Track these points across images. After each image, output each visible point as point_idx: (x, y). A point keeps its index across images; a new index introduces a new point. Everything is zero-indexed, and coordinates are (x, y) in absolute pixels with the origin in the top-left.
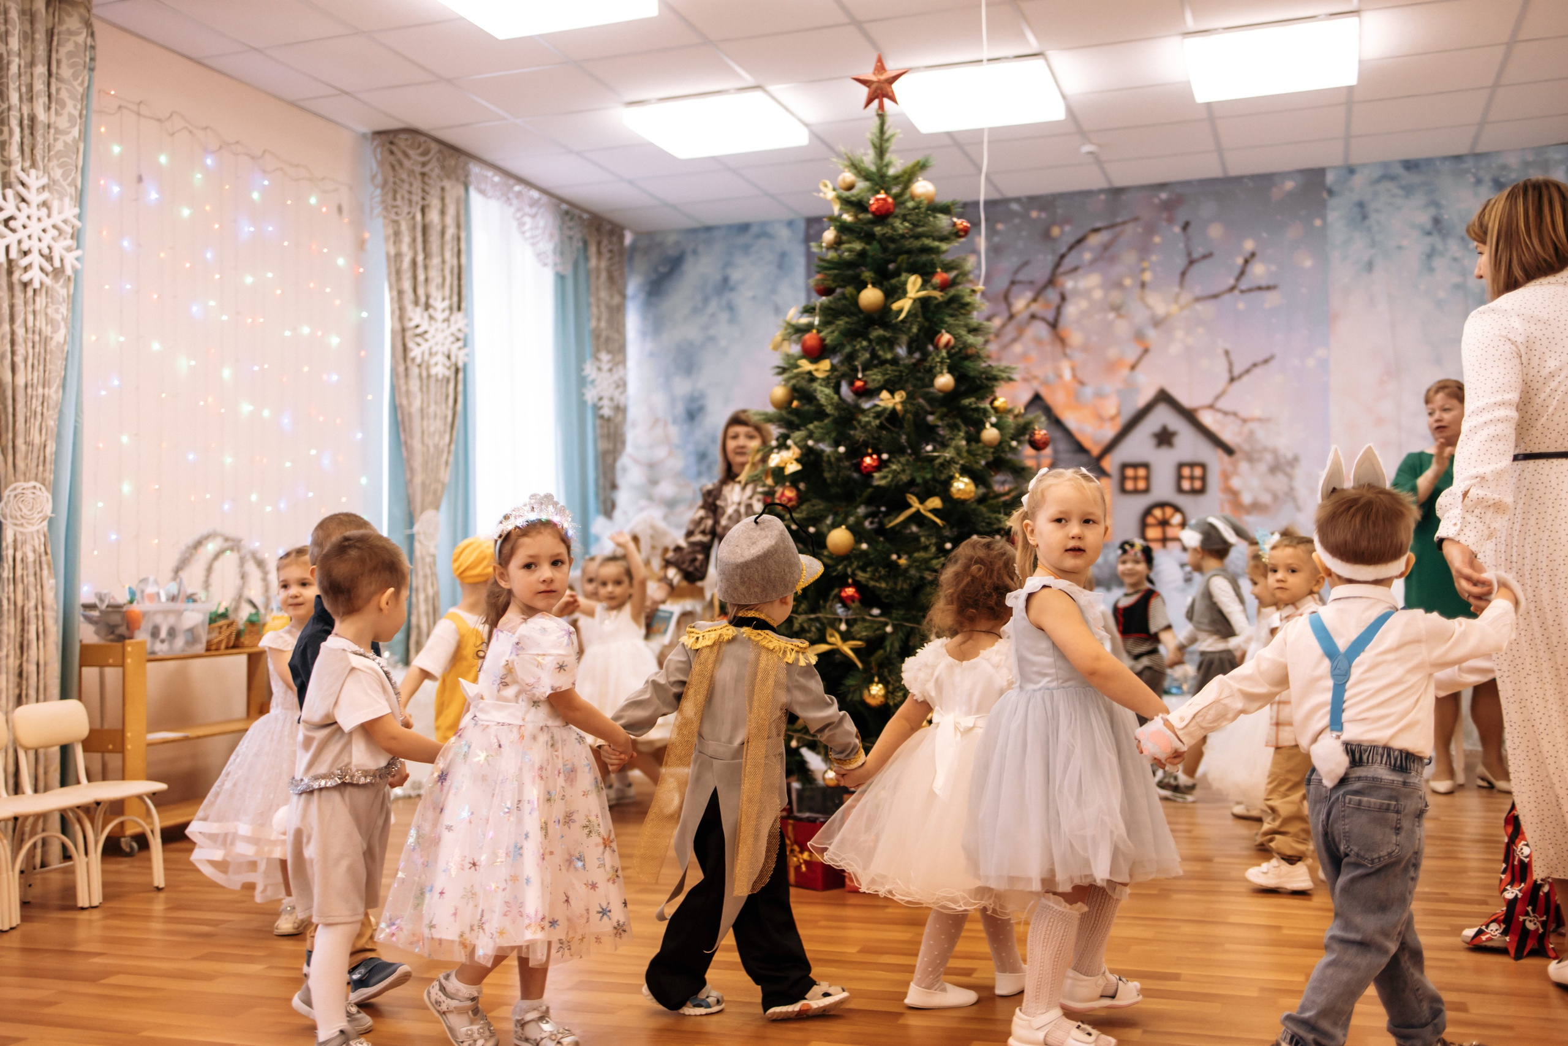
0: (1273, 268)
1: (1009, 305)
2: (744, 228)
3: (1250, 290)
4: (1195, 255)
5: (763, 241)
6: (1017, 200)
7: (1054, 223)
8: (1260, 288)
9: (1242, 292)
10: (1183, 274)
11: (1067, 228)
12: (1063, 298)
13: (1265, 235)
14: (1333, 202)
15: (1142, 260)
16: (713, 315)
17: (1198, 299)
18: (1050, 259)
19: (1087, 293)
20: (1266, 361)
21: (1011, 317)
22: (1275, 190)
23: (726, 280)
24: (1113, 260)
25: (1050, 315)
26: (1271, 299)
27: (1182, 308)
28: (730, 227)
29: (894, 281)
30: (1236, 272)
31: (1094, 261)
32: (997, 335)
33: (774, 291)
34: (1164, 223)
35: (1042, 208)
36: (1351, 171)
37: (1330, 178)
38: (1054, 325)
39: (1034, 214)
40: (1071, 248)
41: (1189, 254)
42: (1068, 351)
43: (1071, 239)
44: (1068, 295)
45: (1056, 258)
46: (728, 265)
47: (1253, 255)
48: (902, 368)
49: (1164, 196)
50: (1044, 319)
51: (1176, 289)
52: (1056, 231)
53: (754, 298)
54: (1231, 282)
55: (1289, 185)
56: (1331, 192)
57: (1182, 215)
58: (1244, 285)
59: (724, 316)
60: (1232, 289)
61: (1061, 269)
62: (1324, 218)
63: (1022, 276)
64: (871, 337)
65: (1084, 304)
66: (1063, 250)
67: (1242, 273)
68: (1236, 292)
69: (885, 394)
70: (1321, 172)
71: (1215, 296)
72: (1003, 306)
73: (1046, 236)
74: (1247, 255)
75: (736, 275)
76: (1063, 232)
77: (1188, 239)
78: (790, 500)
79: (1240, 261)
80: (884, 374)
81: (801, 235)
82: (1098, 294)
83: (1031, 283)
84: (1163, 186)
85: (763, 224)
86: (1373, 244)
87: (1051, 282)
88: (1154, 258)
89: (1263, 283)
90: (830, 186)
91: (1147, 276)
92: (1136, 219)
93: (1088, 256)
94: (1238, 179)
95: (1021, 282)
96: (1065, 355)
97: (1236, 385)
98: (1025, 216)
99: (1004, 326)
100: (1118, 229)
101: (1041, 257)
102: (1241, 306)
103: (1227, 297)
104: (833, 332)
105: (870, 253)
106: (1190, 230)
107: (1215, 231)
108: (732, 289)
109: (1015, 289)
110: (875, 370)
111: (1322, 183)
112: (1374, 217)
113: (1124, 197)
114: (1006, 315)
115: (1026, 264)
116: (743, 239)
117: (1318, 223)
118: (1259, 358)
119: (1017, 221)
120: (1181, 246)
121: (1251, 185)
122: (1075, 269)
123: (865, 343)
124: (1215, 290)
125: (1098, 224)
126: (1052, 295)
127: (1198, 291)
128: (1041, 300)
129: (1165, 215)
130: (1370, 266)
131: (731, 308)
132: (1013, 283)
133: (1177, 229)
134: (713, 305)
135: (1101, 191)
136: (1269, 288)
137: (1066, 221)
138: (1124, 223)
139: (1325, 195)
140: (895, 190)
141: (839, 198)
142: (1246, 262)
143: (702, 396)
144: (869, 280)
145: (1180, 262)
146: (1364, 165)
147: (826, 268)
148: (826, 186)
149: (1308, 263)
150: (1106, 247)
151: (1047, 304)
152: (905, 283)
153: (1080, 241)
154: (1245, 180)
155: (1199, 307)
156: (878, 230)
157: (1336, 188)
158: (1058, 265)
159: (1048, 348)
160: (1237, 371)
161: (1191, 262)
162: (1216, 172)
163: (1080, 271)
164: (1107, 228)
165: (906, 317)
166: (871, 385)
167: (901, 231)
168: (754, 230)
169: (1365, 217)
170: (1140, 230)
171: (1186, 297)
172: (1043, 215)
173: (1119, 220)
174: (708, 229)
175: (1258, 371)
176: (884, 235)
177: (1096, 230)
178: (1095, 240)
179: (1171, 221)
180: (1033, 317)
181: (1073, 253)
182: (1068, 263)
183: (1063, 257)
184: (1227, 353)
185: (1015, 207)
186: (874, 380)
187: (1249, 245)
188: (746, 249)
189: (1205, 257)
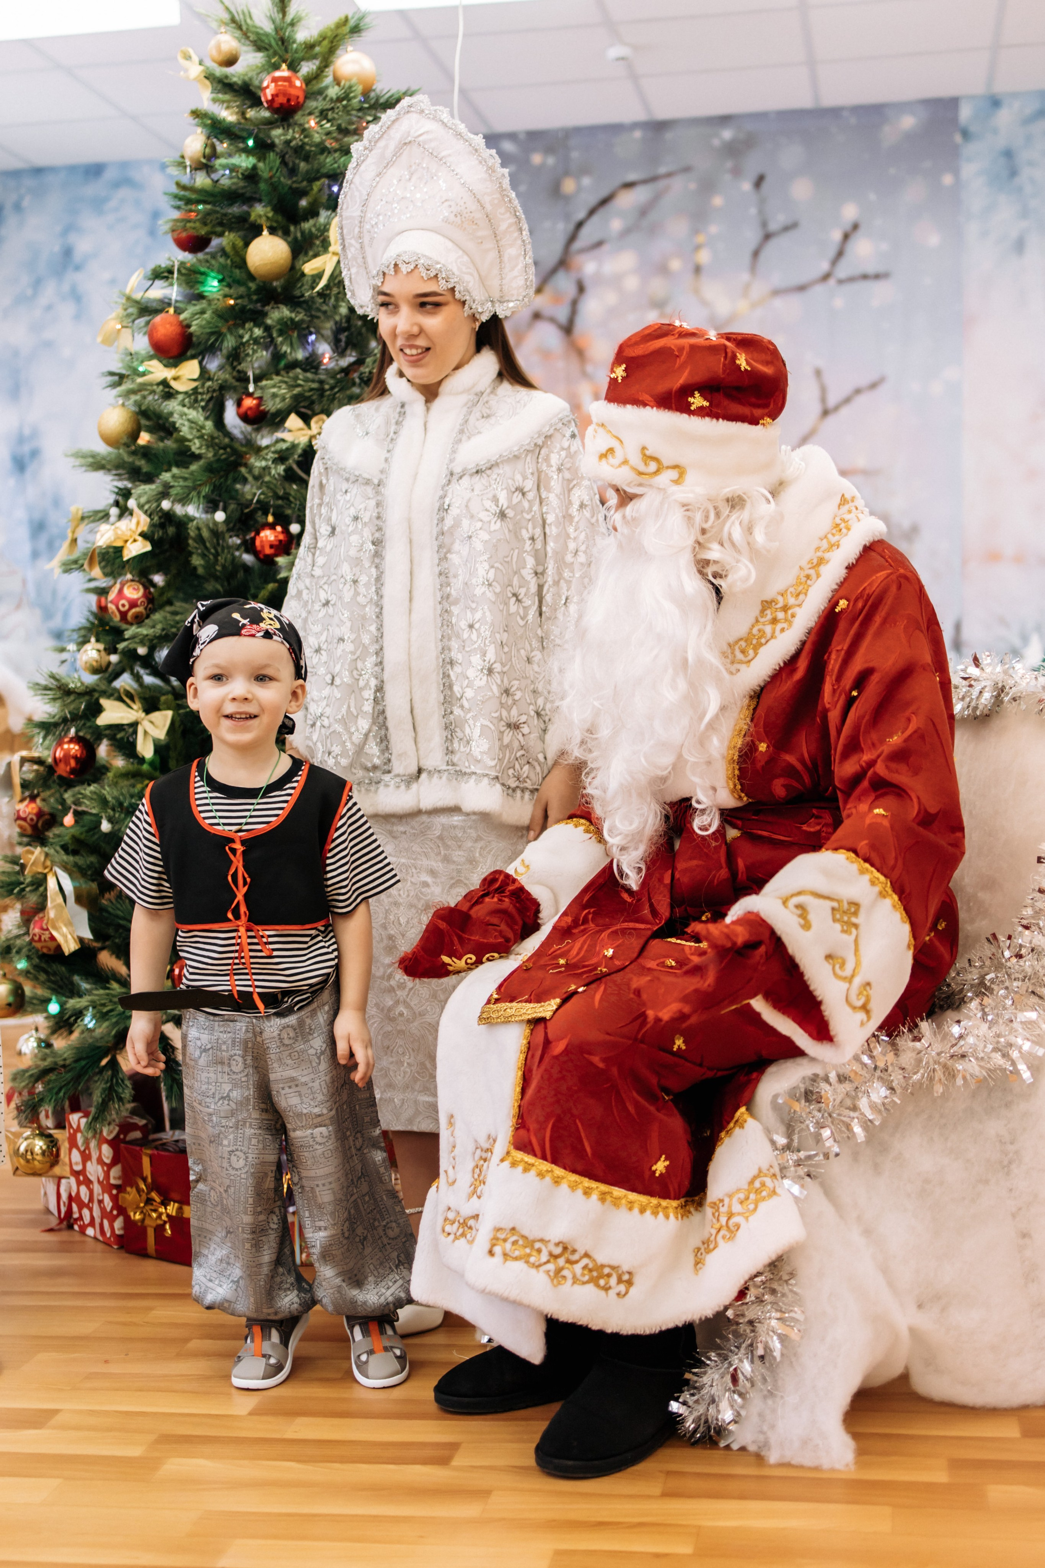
0: (884, 247)
2: (95, 170)
3: (851, 279)
4: (773, 226)
5: (124, 193)
6: (512, 136)
7: (567, 173)
8: (865, 277)
9: (841, 282)
10: (756, 254)
11: (586, 181)
12: (581, 288)
13: (872, 197)
14: (970, 149)
15: (696, 231)
16: (49, 308)
17: (777, 292)
18: (562, 229)
19: (616, 281)
20: (873, 386)
22: (887, 129)
23: (68, 252)
24: (654, 230)
25: (562, 315)
26: (880, 291)
27: (754, 306)
28: (72, 169)
29: (307, 226)
30: (832, 252)
31: (626, 232)
34: (728, 177)
35: (549, 150)
36: (995, 102)
37: (965, 113)
38: (568, 329)
39: (537, 159)
40: (592, 212)
41: (764, 224)
42: (589, 368)
43: (592, 199)
44: (587, 283)
45: (571, 227)
46: (69, 229)
47: (855, 227)
48: (323, 377)
49: (727, 134)
50: (552, 320)
51: (745, 276)
52: (569, 186)
54: (825, 266)
55: (908, 122)
56: (966, 134)
57: (753, 164)
58: (843, 270)
59: (67, 310)
60: (826, 277)
61: (577, 245)
62: (956, 173)
64: (269, 322)
65: (611, 298)
66: (581, 215)
67: (840, 254)
68: (832, 282)
69: (293, 421)
70: (953, 103)
71: (802, 288)
73: (555, 191)
74: (848, 227)
75: (83, 246)
76: (579, 189)
77: (762, 202)
78: (133, 604)
79: (837, 236)
80: (291, 387)
82: (632, 283)
84: (725, 120)
85: (124, 165)
86: (1025, 213)
87: (563, 263)
88: (713, 229)
89: (871, 269)
90: (196, 59)
91: (704, 257)
92: (687, 169)
93: (616, 225)
94: (835, 112)
96: (585, 374)
97: (831, 420)
98: (523, 161)
100: (661, 184)
101: (547, 224)
102: (839, 303)
103: (819, 289)
104: (203, 312)
105: (266, 175)
106: (765, 185)
107: (803, 189)
108: (78, 268)
110: (277, 379)
111: (954, 120)
112: (1026, 173)
113: (669, 136)
116: (92, 189)
117: (948, 180)
118: (864, 381)
120: (753, 211)
121: (853, 121)
122: (599, 244)
123: (258, 332)
124: (803, 279)
125: (631, 177)
126: (564, 283)
127: (778, 279)
128: (548, 290)
129: (729, 164)
130: (1019, 246)
131: (76, 296)
133: (747, 186)
134: (49, 292)
135: (635, 125)
136: (877, 277)
137: (584, 170)
138: (669, 175)
139: (958, 138)
140: (307, 68)
141: (209, 76)
142: (846, 237)
143: (35, 434)
144: (263, 221)
145: (751, 236)
146: (1015, 95)
147: (188, 202)
148: (188, 57)
149: (934, 240)
150: (644, 211)
151: (557, 299)
152: (325, 229)
153: (604, 202)
154: (845, 114)
155: (778, 303)
156: (278, 135)
157: (972, 129)
158: (573, 238)
159: (560, 364)
160: (832, 400)
161: (768, 237)
162: (803, 100)
163: (606, 248)
164: (645, 182)
165: (327, 287)
166: (271, 406)
167: (317, 138)
168: (109, 175)
169: (1013, 173)
170: (693, 186)
171: (759, 289)
172: (551, 161)
173: (662, 170)
174: (38, 171)
175: (861, 400)
176: (288, 143)
177: (629, 185)
178: (627, 200)
179: (737, 172)
180: (537, 316)
181: (595, 218)
182: (587, 235)
183: (580, 225)
184: (818, 373)
185: (508, 146)
186: (274, 396)
187: (850, 212)
188: (98, 205)
189: (787, 228)
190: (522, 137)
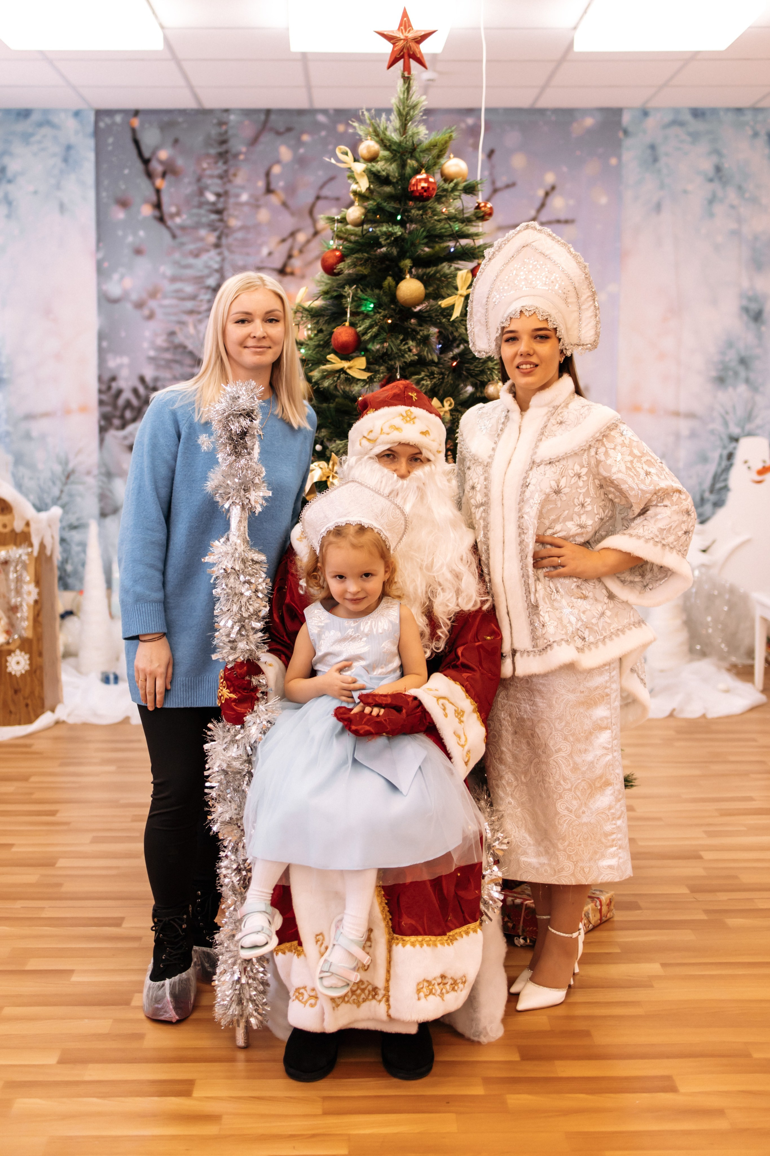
0: (571, 202)
1: (314, 221)
2: (24, 114)
3: (550, 222)
4: (499, 184)
5: (45, 130)
6: (325, 112)
8: (559, 221)
13: (565, 169)
14: (628, 142)
21: (316, 233)
22: (575, 125)
30: (537, 204)
32: (301, 251)
33: (58, 187)
36: (645, 113)
37: (626, 118)
41: (493, 182)
46: (3, 153)
47: (553, 188)
53: (36, 193)
54: (533, 210)
55: (588, 121)
56: (626, 133)
57: (487, 142)
58: (544, 215)
62: (619, 157)
63: (325, 192)
67: (543, 205)
70: (618, 111)
72: (308, 221)
74: (548, 188)
75: (13, 166)
77: (492, 168)
79: (541, 193)
81: (90, 128)
83: (337, 199)
85: (46, 111)
86: (662, 186)
89: (562, 217)
94: (543, 112)
95: (326, 198)
98: (331, 129)
99: (308, 242)
106: (495, 157)
107: (519, 161)
108: (9, 181)
109: (320, 204)
111: (618, 123)
112: (663, 160)
114: (311, 231)
115: (332, 179)
116: (22, 126)
117: (613, 161)
119: (323, 133)
120: (486, 173)
121: (553, 118)
127: (501, 219)
129: (471, 142)
130: (657, 208)
131: (8, 201)
132: (318, 198)
136: (567, 222)
139: (620, 135)
142: (547, 194)
146: (657, 109)
149: (603, 200)
154: (549, 113)
157: (630, 129)
161: (495, 191)
168: (35, 117)
169: (655, 160)
179: (476, 147)
185: (321, 118)
187: (550, 178)
188: (26, 138)
189: (508, 186)
190: (331, 112)
